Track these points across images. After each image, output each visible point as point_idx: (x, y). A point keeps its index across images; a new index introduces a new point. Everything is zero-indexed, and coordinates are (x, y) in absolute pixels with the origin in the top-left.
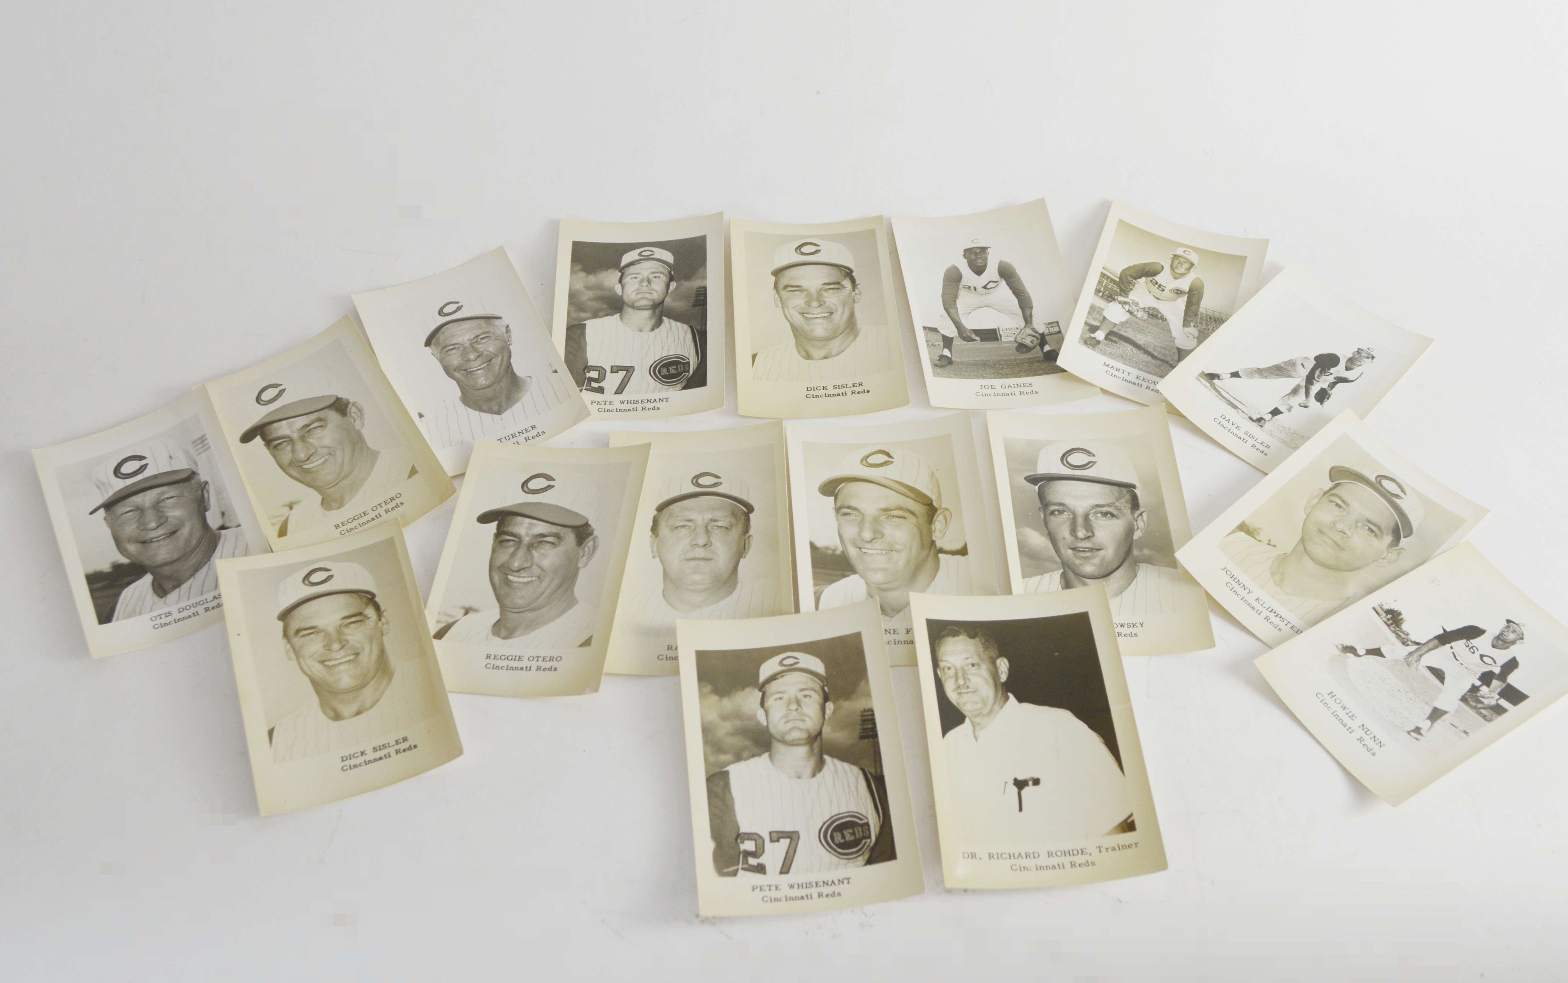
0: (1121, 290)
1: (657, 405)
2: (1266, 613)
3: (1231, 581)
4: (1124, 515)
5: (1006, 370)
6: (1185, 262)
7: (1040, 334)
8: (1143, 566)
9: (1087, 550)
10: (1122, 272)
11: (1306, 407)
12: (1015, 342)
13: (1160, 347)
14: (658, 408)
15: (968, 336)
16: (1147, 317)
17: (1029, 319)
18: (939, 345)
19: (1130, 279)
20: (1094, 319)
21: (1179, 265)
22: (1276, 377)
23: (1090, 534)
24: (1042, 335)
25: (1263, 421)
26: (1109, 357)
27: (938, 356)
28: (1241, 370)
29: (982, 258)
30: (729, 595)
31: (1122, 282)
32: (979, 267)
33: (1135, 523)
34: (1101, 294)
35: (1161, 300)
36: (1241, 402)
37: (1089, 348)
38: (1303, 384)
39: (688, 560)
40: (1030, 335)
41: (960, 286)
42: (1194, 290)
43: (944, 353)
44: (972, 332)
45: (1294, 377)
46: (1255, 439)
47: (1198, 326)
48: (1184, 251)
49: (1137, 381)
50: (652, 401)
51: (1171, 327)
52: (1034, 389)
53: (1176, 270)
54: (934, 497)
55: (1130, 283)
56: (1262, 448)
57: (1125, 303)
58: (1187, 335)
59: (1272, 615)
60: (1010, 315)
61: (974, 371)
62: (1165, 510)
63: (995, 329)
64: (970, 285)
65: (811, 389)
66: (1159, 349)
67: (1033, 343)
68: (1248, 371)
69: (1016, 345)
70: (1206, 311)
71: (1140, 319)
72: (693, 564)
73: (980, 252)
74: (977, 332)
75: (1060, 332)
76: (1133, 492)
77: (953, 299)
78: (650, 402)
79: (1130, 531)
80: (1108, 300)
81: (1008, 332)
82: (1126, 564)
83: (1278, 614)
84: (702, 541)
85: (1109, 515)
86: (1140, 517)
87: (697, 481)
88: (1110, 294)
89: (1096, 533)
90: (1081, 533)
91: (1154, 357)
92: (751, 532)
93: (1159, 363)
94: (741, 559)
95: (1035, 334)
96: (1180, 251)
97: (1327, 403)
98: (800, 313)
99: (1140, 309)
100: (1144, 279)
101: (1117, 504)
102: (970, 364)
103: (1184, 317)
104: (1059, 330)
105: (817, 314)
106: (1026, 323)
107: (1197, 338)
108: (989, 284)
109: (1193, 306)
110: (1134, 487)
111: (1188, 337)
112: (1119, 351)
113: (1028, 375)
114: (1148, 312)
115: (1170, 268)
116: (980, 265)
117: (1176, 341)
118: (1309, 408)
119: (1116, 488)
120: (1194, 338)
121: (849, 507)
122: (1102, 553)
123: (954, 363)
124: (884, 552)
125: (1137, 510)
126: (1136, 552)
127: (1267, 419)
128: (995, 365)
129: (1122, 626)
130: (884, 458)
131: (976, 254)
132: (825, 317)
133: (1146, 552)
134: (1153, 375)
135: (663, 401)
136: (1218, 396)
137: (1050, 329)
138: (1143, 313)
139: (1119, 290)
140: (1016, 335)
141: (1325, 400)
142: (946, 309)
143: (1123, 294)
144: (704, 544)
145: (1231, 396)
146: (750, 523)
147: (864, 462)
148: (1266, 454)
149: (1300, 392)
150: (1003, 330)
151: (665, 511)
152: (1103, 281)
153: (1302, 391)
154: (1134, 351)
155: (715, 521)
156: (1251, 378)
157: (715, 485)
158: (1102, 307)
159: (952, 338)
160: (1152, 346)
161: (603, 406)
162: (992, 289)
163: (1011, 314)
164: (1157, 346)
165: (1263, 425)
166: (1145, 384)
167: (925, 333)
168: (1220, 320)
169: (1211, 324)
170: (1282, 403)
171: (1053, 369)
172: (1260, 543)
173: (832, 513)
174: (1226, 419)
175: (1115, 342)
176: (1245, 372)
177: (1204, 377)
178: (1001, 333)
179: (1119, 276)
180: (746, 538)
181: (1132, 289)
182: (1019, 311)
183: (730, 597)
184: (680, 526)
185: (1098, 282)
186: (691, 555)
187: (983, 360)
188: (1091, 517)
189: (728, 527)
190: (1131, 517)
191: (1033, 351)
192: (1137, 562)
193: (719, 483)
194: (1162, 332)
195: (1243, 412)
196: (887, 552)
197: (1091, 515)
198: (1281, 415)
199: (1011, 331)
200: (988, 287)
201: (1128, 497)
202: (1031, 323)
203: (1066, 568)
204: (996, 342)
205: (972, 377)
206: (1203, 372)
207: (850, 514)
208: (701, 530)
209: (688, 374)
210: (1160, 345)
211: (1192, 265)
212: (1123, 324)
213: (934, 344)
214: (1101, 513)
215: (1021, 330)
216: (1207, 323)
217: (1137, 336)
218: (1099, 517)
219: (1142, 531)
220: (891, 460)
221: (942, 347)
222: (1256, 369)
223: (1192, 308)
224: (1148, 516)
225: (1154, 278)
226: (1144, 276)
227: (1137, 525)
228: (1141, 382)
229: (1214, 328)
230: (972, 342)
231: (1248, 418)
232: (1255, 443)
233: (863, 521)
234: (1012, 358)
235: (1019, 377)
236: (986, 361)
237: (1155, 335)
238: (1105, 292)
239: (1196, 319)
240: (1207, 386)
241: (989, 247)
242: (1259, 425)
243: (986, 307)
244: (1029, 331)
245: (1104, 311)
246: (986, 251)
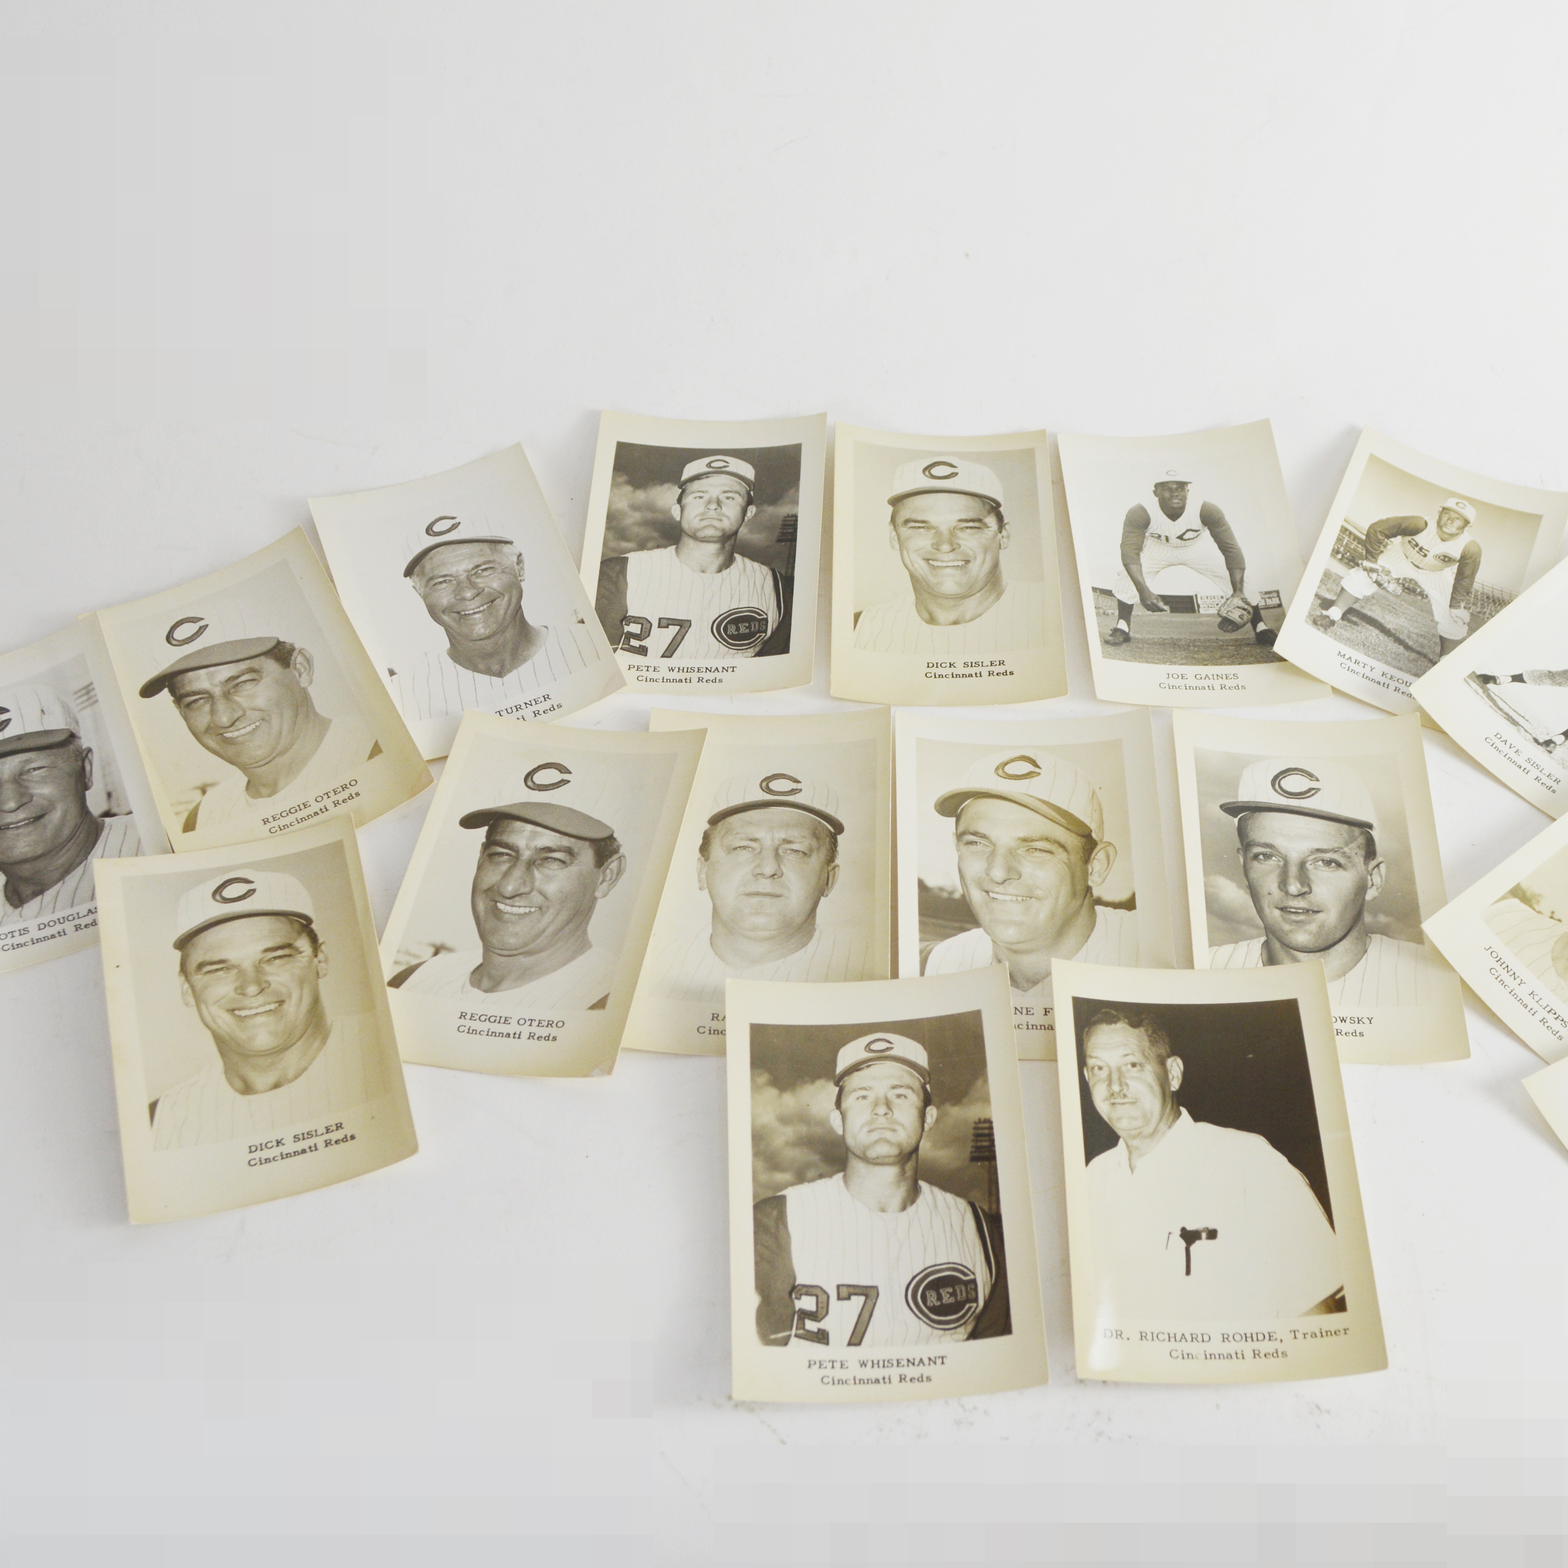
0: (1368, 551)
1: (718, 675)
2: (1542, 1014)
3: (1497, 966)
4: (1354, 866)
5: (1203, 654)
6: (1458, 518)
7: (1253, 607)
8: (1376, 938)
9: (1301, 911)
10: (1370, 528)
12: (1218, 616)
13: (1417, 634)
14: (721, 681)
15: (1153, 604)
16: (1401, 591)
17: (1239, 585)
18: (1113, 614)
19: (1381, 537)
20: (1328, 590)
21: (1449, 522)
23: (1306, 889)
24: (1256, 609)
25: (1552, 745)
26: (1345, 645)
27: (1111, 630)
28: (1526, 672)
29: (1179, 498)
30: (803, 947)
31: (1370, 542)
32: (1174, 508)
33: (1369, 877)
34: (1339, 556)
35: (1422, 569)
36: (1523, 717)
37: (1319, 629)
39: (749, 895)
40: (1238, 607)
41: (1147, 534)
42: (1468, 556)
43: (1119, 626)
44: (1159, 598)
46: (1540, 769)
47: (1470, 608)
48: (1457, 504)
49: (1383, 680)
50: (713, 670)
51: (1434, 607)
52: (1240, 682)
53: (1444, 529)
54: (1093, 826)
55: (1381, 543)
56: (1549, 783)
57: (1372, 570)
58: (1455, 619)
59: (1550, 1017)
60: (1213, 578)
61: (1158, 653)
62: (1411, 863)
63: (1191, 598)
64: (1160, 534)
65: (933, 666)
66: (1414, 636)
67: (1242, 619)
68: (1535, 674)
69: (1219, 620)
70: (1483, 588)
71: (1391, 593)
72: (754, 900)
73: (1176, 489)
74: (1166, 599)
75: (1280, 605)
76: (1368, 835)
77: (1136, 551)
78: (710, 671)
79: (1361, 889)
80: (1349, 565)
81: (1209, 601)
82: (1354, 934)
83: (1559, 1016)
84: (769, 870)
85: (1333, 864)
86: (1376, 869)
87: (767, 785)
88: (1352, 557)
89: (1315, 888)
90: (1294, 887)
91: (1407, 647)
92: (838, 861)
93: (1413, 655)
94: (822, 898)
95: (1246, 607)
96: (1451, 503)
98: (924, 559)
99: (1392, 579)
100: (1399, 538)
101: (1346, 849)
102: (1155, 644)
103: (1452, 593)
104: (1279, 602)
105: (947, 562)
106: (1235, 590)
107: (1469, 624)
108: (1187, 533)
109: (1465, 580)
110: (1370, 826)
111: (1456, 622)
112: (1361, 637)
113: (1232, 663)
114: (1403, 585)
115: (1436, 525)
116: (1176, 506)
117: (1439, 627)
119: (1346, 826)
120: (1464, 624)
121: (975, 834)
122: (1320, 916)
123: (1132, 641)
124: (1020, 899)
125: (1373, 859)
126: (1367, 918)
127: (1558, 743)
128: (1189, 646)
129: (1343, 1020)
130: (1029, 767)
131: (1171, 490)
132: (958, 566)
133: (1382, 919)
134: (1405, 672)
135: (727, 671)
136: (1493, 706)
137: (1268, 600)
138: (1396, 585)
139: (1364, 552)
140: (1219, 605)
142: (1126, 566)
143: (1370, 558)
144: (772, 873)
145: (1510, 707)
146: (838, 849)
147: (1000, 772)
148: (1554, 791)
150: (1202, 599)
151: (720, 824)
152: (1344, 538)
154: (1382, 638)
155: (789, 842)
156: (1539, 685)
157: (793, 792)
158: (1341, 575)
159: (1132, 606)
160: (1406, 632)
161: (644, 673)
162: (1190, 541)
163: (1214, 576)
164: (1412, 633)
165: (1552, 751)
166: (1393, 685)
167: (1094, 596)
168: (1501, 602)
169: (1488, 605)
171: (1267, 656)
172: (1539, 915)
173: (952, 839)
174: (1502, 739)
175: (1355, 624)
176: (1531, 675)
177: (1476, 679)
178: (1199, 602)
179: (1365, 533)
180: (830, 868)
181: (1382, 552)
182: (1227, 573)
183: (804, 949)
184: (740, 847)
185: (1337, 539)
186: (752, 889)
187: (1172, 638)
188: (1309, 866)
189: (806, 852)
190: (1363, 868)
191: (1242, 629)
192: (1369, 932)
193: (797, 789)
194: (1421, 613)
195: (1526, 731)
196: (1024, 898)
197: (1309, 863)
199: (1214, 600)
200: (1185, 537)
201: (1361, 840)
202: (1241, 590)
203: (1271, 936)
204: (1191, 615)
205: (1156, 661)
206: (1474, 672)
207: (976, 843)
208: (769, 854)
209: (764, 634)
210: (1417, 631)
211: (1467, 522)
212: (1367, 599)
213: (1106, 613)
214: (1323, 861)
215: (1227, 599)
216: (1482, 605)
217: (1386, 616)
218: (1319, 866)
219: (1378, 889)
220: (1037, 770)
221: (1117, 618)
222: (1547, 673)
223: (1464, 583)
224: (1388, 868)
225: (1413, 537)
226: (1400, 535)
227: (1372, 880)
228: (1387, 681)
229: (1492, 611)
230: (1159, 613)
231: (1532, 740)
232: (1541, 775)
233: (993, 853)
234: (1213, 637)
235: (1221, 665)
236: (1177, 639)
237: (1411, 617)
238: (1346, 553)
239: (1469, 598)
240: (1478, 692)
241: (1190, 483)
242: (1547, 750)
243: (1181, 566)
244: (1237, 602)
245: (1343, 580)
246: (1186, 487)
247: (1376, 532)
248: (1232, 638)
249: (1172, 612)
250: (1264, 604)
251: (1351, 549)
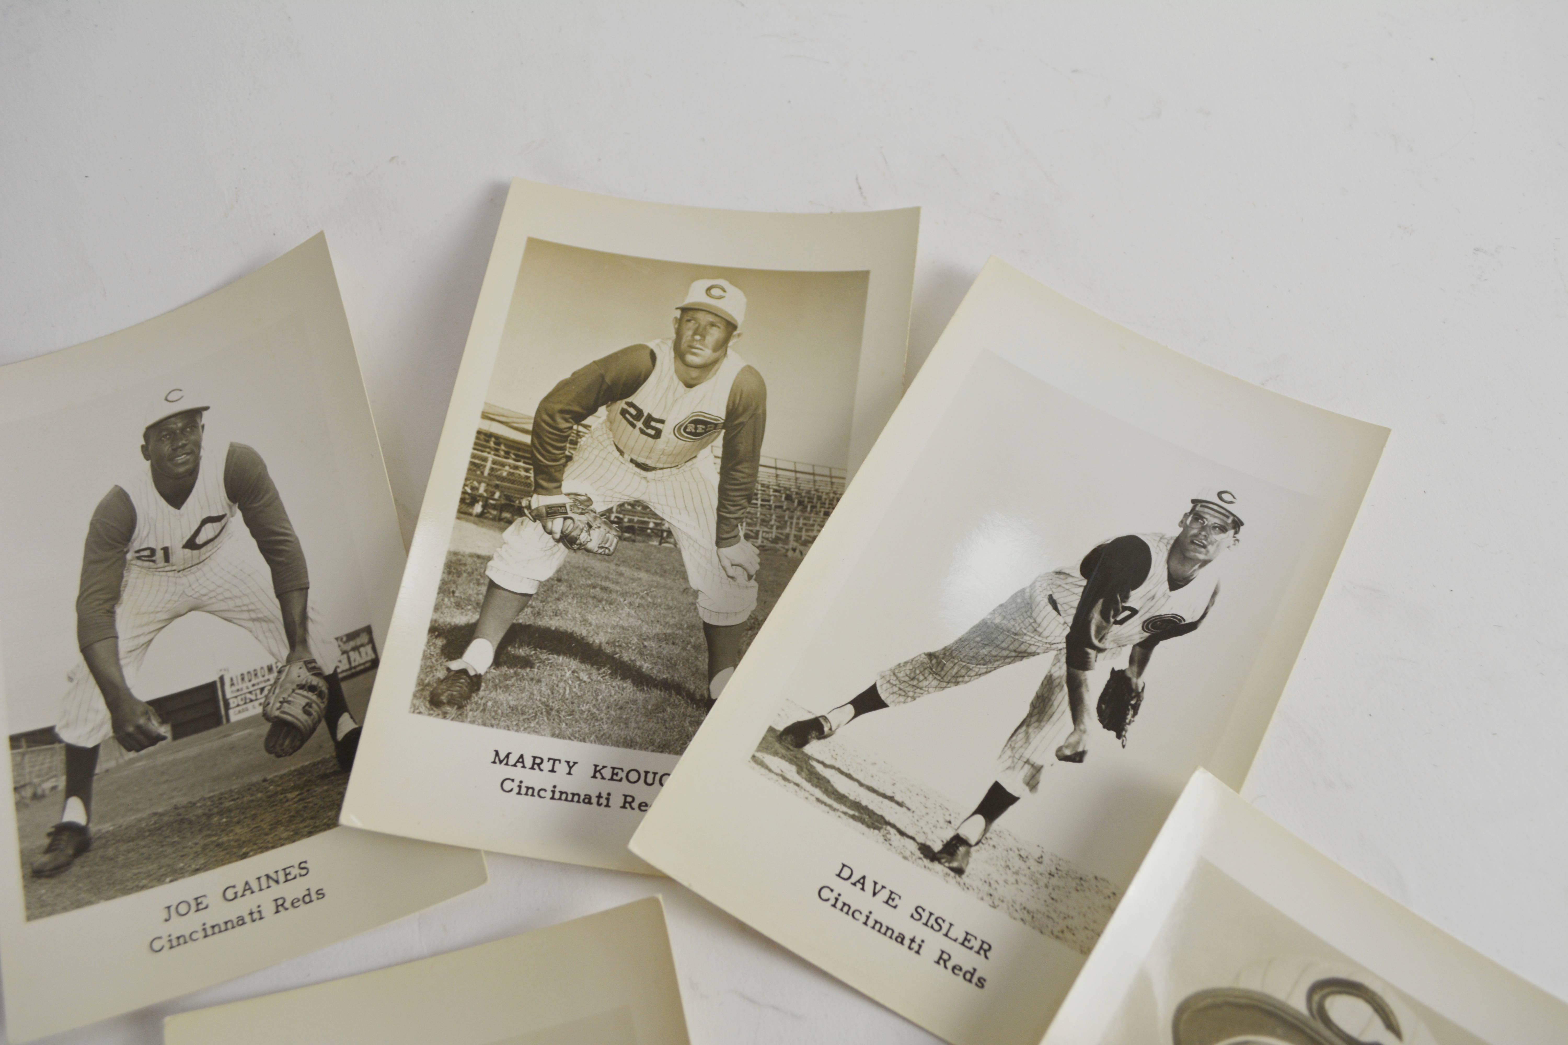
0: (540, 470)
5: (238, 830)
6: (713, 325)
7: (329, 680)
10: (538, 412)
11: (1078, 757)
12: (263, 720)
13: (658, 638)
15: (139, 728)
16: (615, 540)
17: (299, 631)
18: (52, 789)
19: (564, 425)
20: (458, 606)
21: (698, 337)
22: (983, 669)
24: (333, 680)
25: (962, 849)
26: (508, 728)
27: (48, 836)
28: (884, 678)
29: (189, 447)
31: (542, 443)
32: (178, 476)
34: (478, 508)
35: (654, 469)
36: (891, 799)
37: (445, 715)
38: (1061, 671)
40: (301, 687)
41: (129, 556)
42: (741, 409)
43: (66, 819)
44: (151, 708)
45: (1034, 654)
46: (944, 928)
48: (709, 289)
49: (594, 787)
51: (686, 557)
52: (313, 880)
53: (690, 358)
55: (564, 439)
56: (969, 961)
57: (553, 512)
58: (731, 573)
60: (250, 624)
61: (148, 858)
63: (212, 685)
64: (153, 546)
66: (652, 645)
67: (309, 714)
68: (901, 675)
69: (267, 727)
70: (777, 476)
71: (595, 553)
73: (183, 430)
74: (164, 707)
77: (107, 606)
80: (501, 520)
81: (245, 686)
88: (508, 498)
91: (641, 679)
93: (656, 694)
95: (315, 681)
96: (696, 294)
97: (1135, 727)
99: (595, 518)
100: (602, 411)
102: (140, 835)
103: (718, 510)
104: (373, 656)
106: (292, 645)
107: (758, 577)
108: (203, 529)
109: (739, 467)
111: (732, 578)
112: (540, 692)
113: (295, 836)
114: (619, 521)
115: (673, 354)
116: (181, 470)
117: (702, 601)
118: (1087, 759)
120: (750, 577)
127: (973, 840)
128: (209, 816)
131: (173, 436)
134: (641, 748)
136: (824, 798)
137: (353, 655)
138: (604, 528)
139: (531, 474)
141: (1129, 717)
142: (86, 650)
143: (544, 484)
145: (861, 784)
148: (981, 983)
149: (1056, 704)
150: (232, 685)
152: (485, 460)
153: (1062, 699)
154: (584, 676)
156: (914, 698)
158: (483, 552)
159: (94, 752)
160: (635, 640)
162: (209, 546)
163: (253, 620)
164: (648, 638)
165: (963, 867)
167: (12, 757)
168: (815, 500)
169: (791, 518)
170: (1009, 763)
174: (853, 880)
175: (527, 663)
176: (893, 681)
177: (777, 745)
178: (229, 695)
179: (530, 427)
181: (569, 458)
182: (277, 606)
185: (469, 470)
187: (175, 808)
191: (311, 741)
194: (661, 580)
195: (902, 833)
198: (1012, 810)
199: (254, 681)
200: (200, 540)
202: (304, 642)
204: (213, 731)
205: (145, 882)
206: (771, 730)
210: (658, 629)
211: (731, 327)
212: (547, 588)
213: (39, 792)
215: (280, 672)
216: (780, 518)
217: (591, 618)
221: (63, 795)
222: (926, 660)
225: (629, 400)
226: (602, 405)
228: (605, 787)
229: (800, 530)
230: (151, 749)
231: (918, 854)
232: (948, 947)
234: (256, 778)
235: (273, 847)
236: (185, 807)
237: (642, 597)
238: (493, 493)
239: (753, 511)
240: (788, 776)
241: (206, 408)
242: (952, 869)
243: (193, 613)
244: (299, 673)
245: (490, 564)
246: (198, 420)
247: (552, 417)
248: (293, 768)
249: (177, 735)
250: (347, 667)
251: (503, 479)
